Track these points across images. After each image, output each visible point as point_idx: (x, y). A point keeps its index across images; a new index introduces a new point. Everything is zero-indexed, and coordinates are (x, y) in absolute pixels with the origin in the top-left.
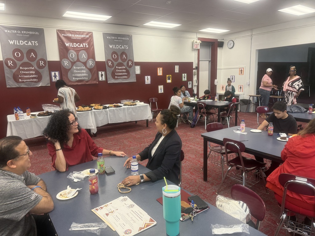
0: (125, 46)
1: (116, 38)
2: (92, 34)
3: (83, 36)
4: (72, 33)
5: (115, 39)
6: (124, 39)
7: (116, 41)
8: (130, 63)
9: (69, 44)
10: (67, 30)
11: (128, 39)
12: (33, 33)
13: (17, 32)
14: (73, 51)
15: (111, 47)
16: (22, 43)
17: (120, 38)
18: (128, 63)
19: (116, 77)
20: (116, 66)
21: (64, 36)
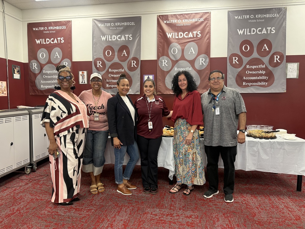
0: (269, 28)
1: (252, 16)
2: (210, 16)
3: (194, 20)
4: (179, 17)
5: (250, 19)
6: (268, 16)
7: (253, 21)
8: (277, 57)
9: (173, 34)
10: (171, 15)
11: (276, 15)
12: (128, 24)
13: (110, 25)
14: (177, 44)
15: (240, 32)
16: (115, 38)
17: (259, 16)
18: (272, 58)
19: (244, 84)
20: (247, 64)
21: (166, 24)
